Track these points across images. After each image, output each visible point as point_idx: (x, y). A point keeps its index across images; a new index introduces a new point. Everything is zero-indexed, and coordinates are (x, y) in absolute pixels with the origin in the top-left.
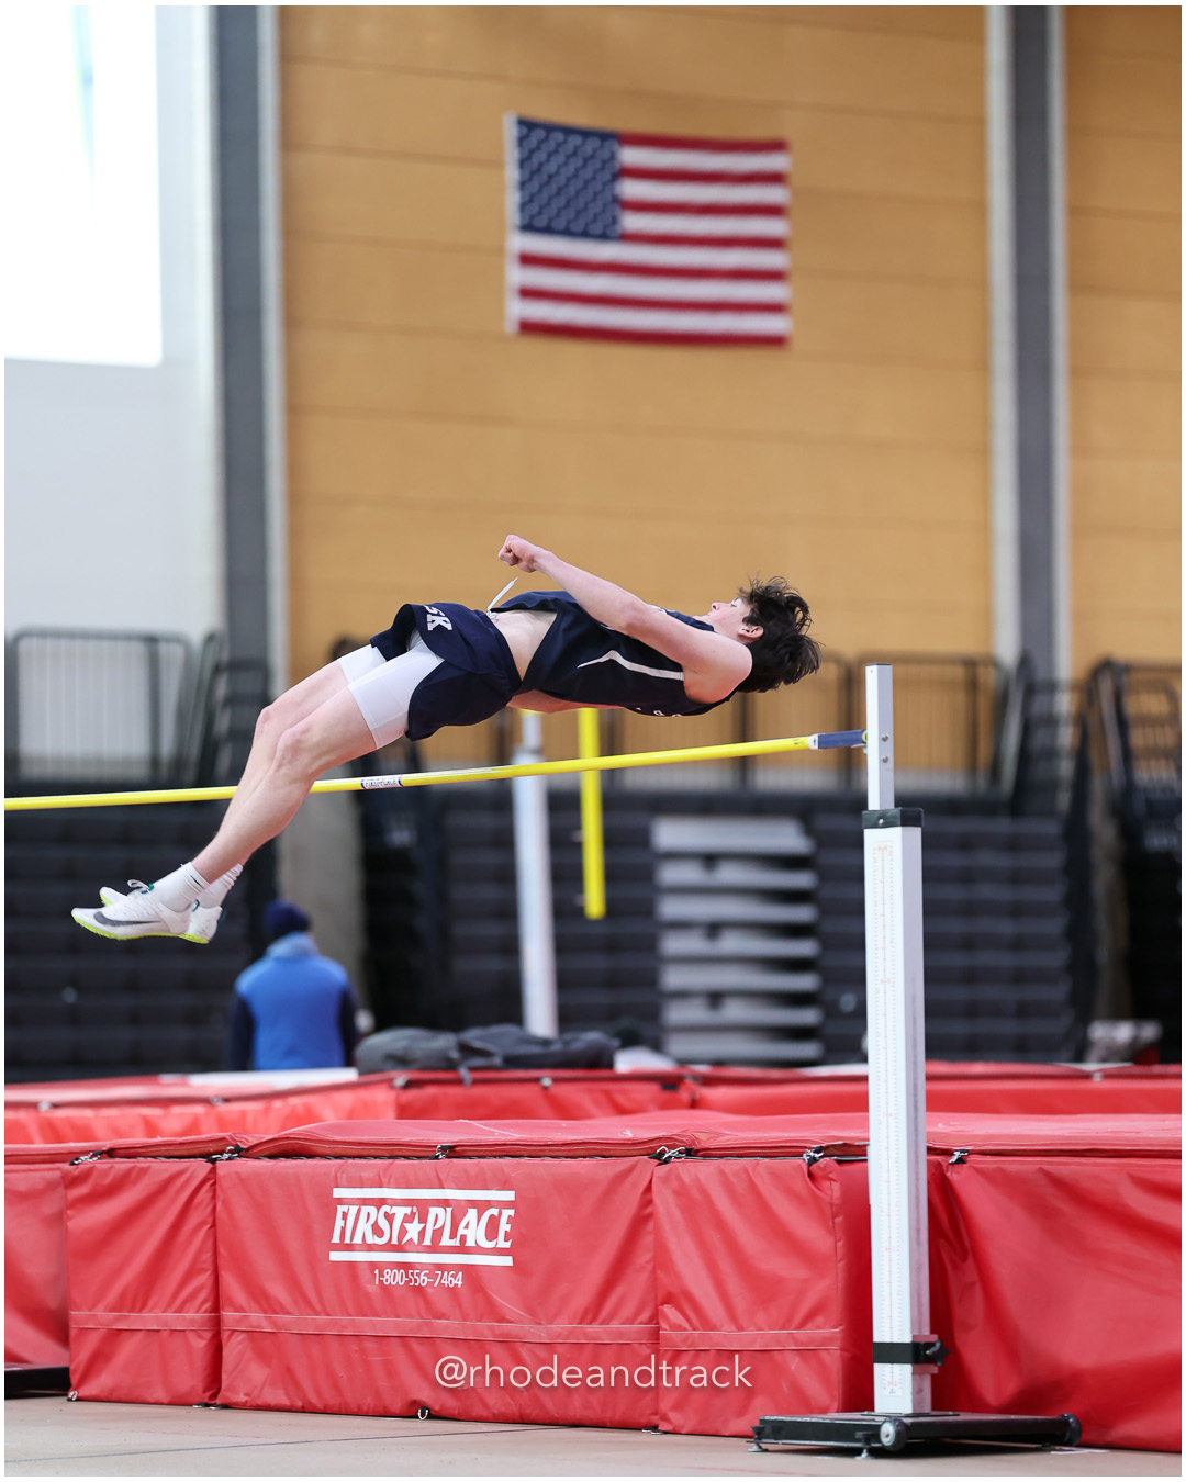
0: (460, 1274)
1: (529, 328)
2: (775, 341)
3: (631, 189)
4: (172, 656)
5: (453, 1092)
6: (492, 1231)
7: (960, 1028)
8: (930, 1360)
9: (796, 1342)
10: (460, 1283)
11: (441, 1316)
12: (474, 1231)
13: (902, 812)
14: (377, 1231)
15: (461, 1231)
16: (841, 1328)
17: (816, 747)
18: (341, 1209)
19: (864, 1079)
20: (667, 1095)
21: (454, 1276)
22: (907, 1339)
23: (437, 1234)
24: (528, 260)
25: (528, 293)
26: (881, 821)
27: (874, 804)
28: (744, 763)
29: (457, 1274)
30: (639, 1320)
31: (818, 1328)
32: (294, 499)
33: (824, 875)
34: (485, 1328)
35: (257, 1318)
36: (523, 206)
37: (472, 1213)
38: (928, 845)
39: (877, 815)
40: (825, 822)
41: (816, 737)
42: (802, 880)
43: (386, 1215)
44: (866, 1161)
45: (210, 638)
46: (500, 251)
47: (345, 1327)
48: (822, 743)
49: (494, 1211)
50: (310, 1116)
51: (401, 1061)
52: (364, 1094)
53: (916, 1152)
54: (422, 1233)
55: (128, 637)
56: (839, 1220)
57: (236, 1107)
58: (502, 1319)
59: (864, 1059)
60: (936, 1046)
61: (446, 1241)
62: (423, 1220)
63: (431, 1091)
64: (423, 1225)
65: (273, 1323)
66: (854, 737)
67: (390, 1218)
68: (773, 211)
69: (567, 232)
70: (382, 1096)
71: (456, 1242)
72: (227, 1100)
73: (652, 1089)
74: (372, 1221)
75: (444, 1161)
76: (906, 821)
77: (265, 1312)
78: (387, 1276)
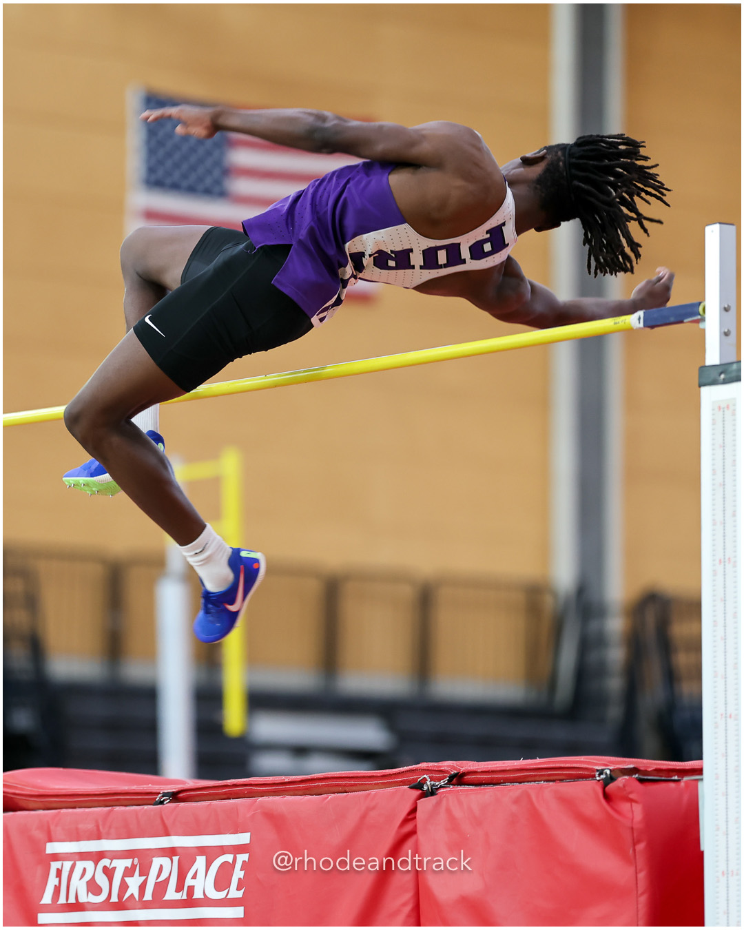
6: (222, 881)
12: (203, 882)
14: (93, 887)
15: (189, 882)
23: (161, 887)
43: (105, 869)
49: (227, 858)
54: (143, 888)
61: (173, 894)
62: (145, 872)
64: (144, 878)
67: (109, 873)
71: (182, 896)
75: (169, 806)
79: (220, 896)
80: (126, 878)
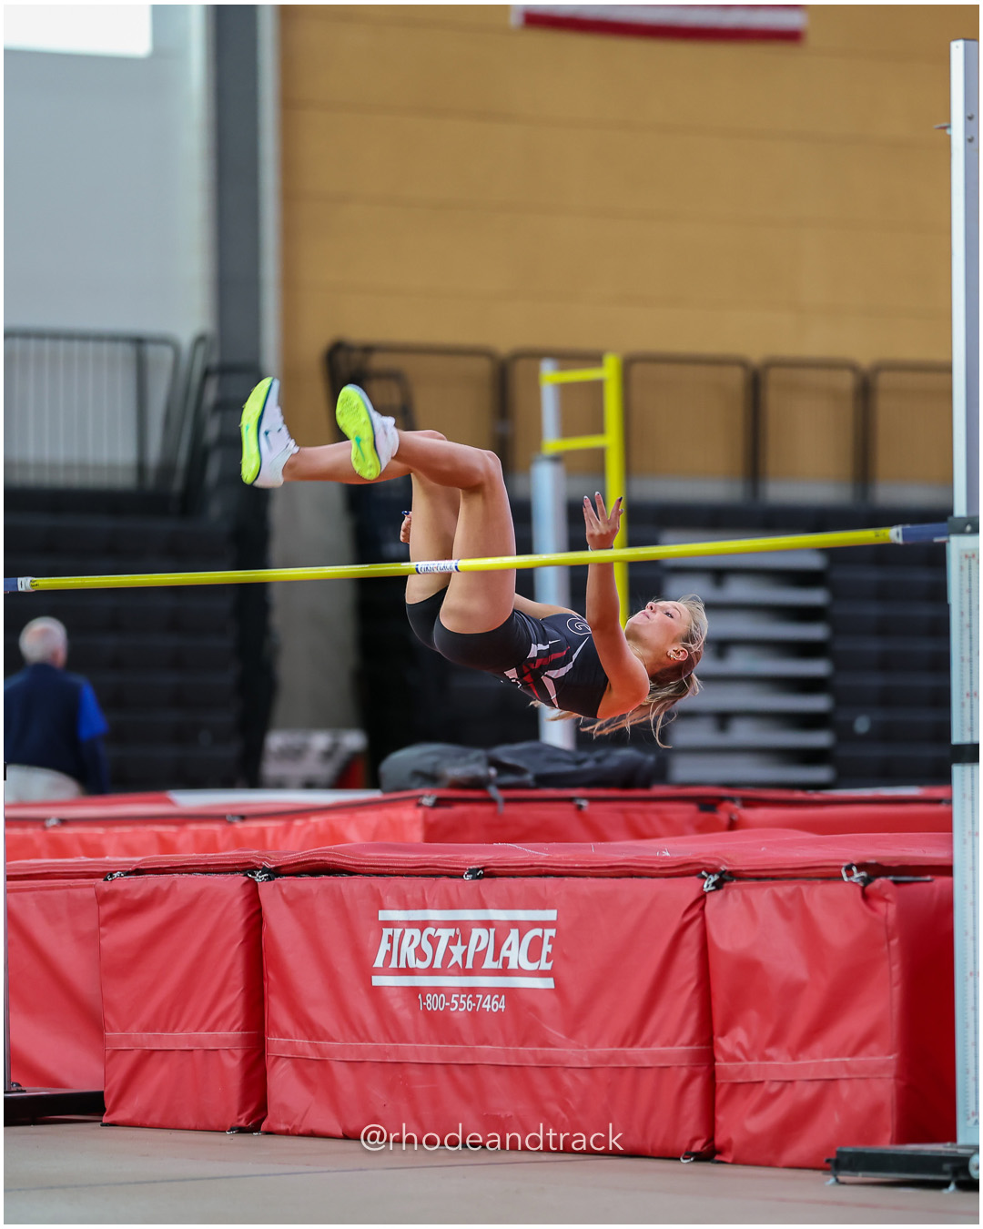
0: (503, 997)
1: (534, 21)
4: (161, 359)
5: (483, 810)
6: (534, 954)
9: (849, 1070)
10: (503, 1007)
11: (485, 1041)
12: (516, 954)
14: (420, 954)
15: (504, 953)
18: (387, 932)
20: (705, 816)
21: (498, 1000)
23: (480, 957)
29: (500, 997)
31: (872, 1055)
32: (289, 196)
33: (836, 592)
34: (528, 1053)
35: (302, 1044)
37: (514, 933)
39: (961, 521)
43: (430, 938)
45: (200, 340)
47: (388, 1054)
49: (537, 932)
50: (335, 836)
51: (431, 778)
52: (392, 813)
54: (464, 956)
55: (114, 338)
57: (255, 824)
58: (545, 1044)
61: (489, 963)
62: (466, 942)
63: (460, 809)
64: (465, 947)
65: (318, 1049)
67: (434, 941)
70: (410, 819)
71: (498, 965)
72: (243, 818)
73: (691, 809)
74: (415, 944)
77: (309, 1040)
78: (429, 1002)
79: (533, 967)
80: (451, 947)
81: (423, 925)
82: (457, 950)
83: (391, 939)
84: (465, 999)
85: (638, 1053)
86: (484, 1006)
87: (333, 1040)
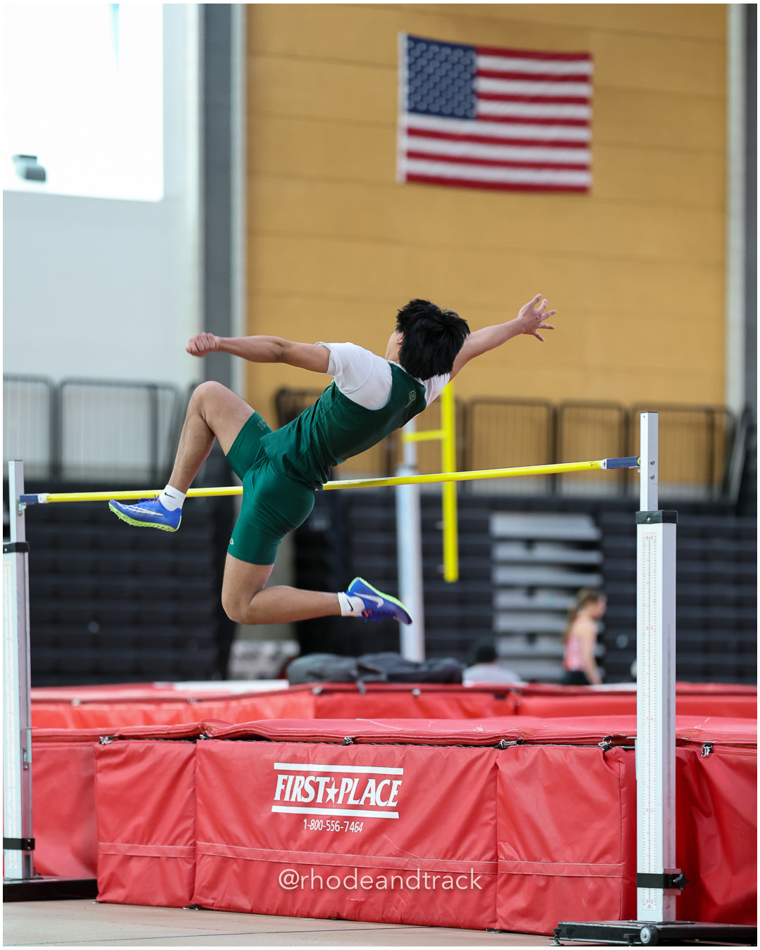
0: (362, 823)
1: (413, 178)
2: (580, 190)
3: (484, 85)
4: (167, 398)
5: (353, 698)
7: (699, 660)
8: (676, 886)
9: (591, 871)
10: (361, 830)
11: (350, 852)
12: (374, 795)
13: (663, 512)
16: (623, 863)
17: (606, 468)
18: (281, 778)
19: (634, 694)
20: (499, 703)
21: (359, 825)
22: (660, 871)
23: (347, 796)
24: (413, 132)
25: (413, 155)
26: (649, 519)
27: (644, 507)
28: (554, 478)
29: (360, 823)
30: (484, 858)
31: (607, 863)
32: (251, 293)
33: (607, 555)
35: (222, 848)
36: (410, 96)
37: (372, 782)
38: (680, 535)
39: (646, 514)
40: (609, 518)
41: (605, 460)
42: (592, 557)
44: (634, 749)
46: (393, 126)
47: (282, 857)
48: (609, 465)
49: (387, 782)
50: (256, 714)
51: (318, 676)
52: (293, 699)
53: (669, 744)
54: (337, 796)
55: (138, 385)
56: (624, 790)
57: (206, 705)
58: (390, 854)
59: (634, 680)
60: (683, 673)
62: (338, 786)
63: (338, 697)
64: (338, 790)
65: (235, 852)
66: (632, 461)
67: (315, 785)
68: (581, 101)
69: (440, 114)
70: (305, 701)
71: (360, 802)
72: (200, 700)
73: (489, 698)
75: (353, 747)
76: (666, 519)
77: (228, 844)
78: (312, 824)
79: (383, 804)
80: (327, 789)
81: (306, 774)
82: (332, 792)
83: (285, 782)
84: (334, 823)
85: (453, 864)
86: (350, 829)
87: (245, 846)
